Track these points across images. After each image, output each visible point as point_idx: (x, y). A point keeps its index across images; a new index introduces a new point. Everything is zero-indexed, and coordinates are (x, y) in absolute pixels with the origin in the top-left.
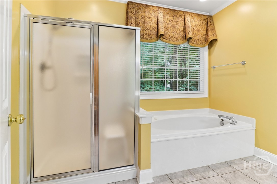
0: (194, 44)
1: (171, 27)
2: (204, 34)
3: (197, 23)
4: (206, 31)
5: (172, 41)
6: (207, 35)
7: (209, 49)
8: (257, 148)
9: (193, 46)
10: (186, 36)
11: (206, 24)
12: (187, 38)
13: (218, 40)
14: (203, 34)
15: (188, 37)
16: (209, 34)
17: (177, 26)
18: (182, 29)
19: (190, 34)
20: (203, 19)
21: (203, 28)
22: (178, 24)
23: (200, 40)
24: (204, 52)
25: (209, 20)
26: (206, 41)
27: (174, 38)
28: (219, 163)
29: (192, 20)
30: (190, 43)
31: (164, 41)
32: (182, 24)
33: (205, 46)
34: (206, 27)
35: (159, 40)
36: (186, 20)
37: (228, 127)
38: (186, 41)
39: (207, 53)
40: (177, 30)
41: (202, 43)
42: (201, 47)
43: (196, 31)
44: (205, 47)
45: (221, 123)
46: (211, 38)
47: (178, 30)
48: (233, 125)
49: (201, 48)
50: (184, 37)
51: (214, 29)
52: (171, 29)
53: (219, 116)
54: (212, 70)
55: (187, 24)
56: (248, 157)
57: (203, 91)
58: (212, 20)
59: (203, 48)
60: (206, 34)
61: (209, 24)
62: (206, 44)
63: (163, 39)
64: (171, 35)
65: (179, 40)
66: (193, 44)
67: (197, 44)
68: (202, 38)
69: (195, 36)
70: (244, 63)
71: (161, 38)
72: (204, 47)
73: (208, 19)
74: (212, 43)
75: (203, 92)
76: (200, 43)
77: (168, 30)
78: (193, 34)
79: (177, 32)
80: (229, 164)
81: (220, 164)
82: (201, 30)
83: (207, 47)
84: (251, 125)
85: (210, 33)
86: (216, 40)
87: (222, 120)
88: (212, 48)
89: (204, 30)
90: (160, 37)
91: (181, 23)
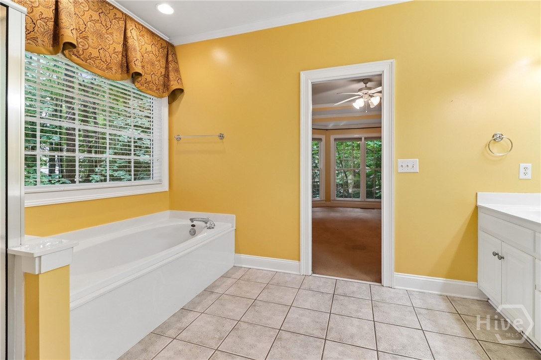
0: (144, 88)
1: (93, 33)
2: (162, 74)
3: (149, 49)
4: (164, 69)
5: (97, 67)
6: (167, 76)
7: (170, 103)
8: (238, 255)
9: (143, 90)
10: (130, 66)
11: (166, 56)
12: (132, 71)
13: (185, 91)
14: (160, 73)
15: (134, 69)
16: (170, 77)
17: (108, 37)
18: (120, 48)
19: (139, 65)
20: (160, 44)
21: (159, 61)
22: (111, 34)
23: (154, 83)
24: (161, 106)
25: (170, 52)
26: (164, 87)
27: (102, 63)
28: (197, 296)
29: (139, 38)
30: (136, 84)
31: (76, 62)
32: (119, 38)
33: (163, 97)
34: (164, 61)
35: (60, 54)
36: (129, 34)
37: (204, 236)
38: (128, 76)
39: (165, 110)
40: (108, 47)
41: (159, 89)
42: (155, 96)
43: (147, 63)
44: (163, 99)
45: (192, 231)
46: (174, 86)
47: (111, 49)
48: (212, 230)
49: (156, 98)
50: (125, 68)
51: (177, 71)
52: (95, 39)
53: (192, 220)
54: (175, 142)
55: (130, 41)
56: (228, 271)
57: (160, 180)
58: (174, 54)
59: (159, 99)
60: (165, 75)
61: (170, 58)
62: (164, 94)
63: (71, 55)
64: (95, 53)
65: (114, 71)
66: (142, 88)
67: (151, 89)
68: (158, 79)
69: (147, 72)
70: (221, 137)
71: (66, 52)
72: (161, 97)
73: (168, 49)
74: (175, 95)
75: (160, 182)
76: (155, 88)
77: (85, 38)
78: (143, 67)
79: (109, 50)
80: (209, 291)
81: (199, 296)
82: (157, 64)
83: (165, 100)
84: (230, 225)
85: (172, 75)
86: (181, 91)
87: (193, 226)
88: (175, 104)
89: (162, 66)
90: (64, 49)
91: (118, 34)
